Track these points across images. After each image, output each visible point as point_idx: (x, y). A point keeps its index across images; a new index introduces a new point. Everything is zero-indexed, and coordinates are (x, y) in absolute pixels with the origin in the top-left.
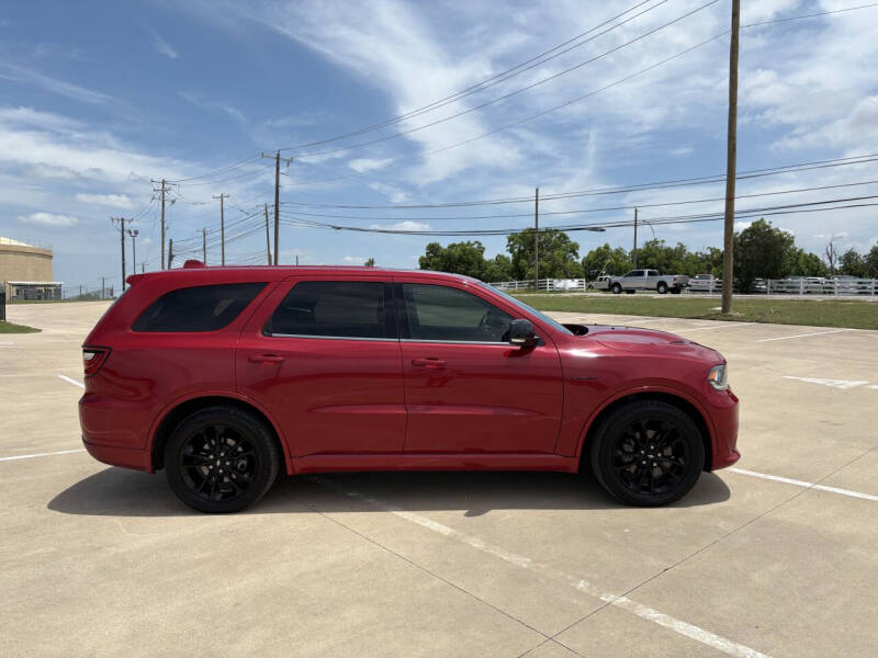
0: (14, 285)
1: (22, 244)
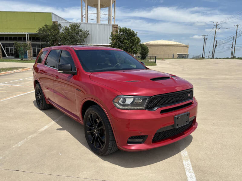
0: (178, 54)
1: (182, 44)
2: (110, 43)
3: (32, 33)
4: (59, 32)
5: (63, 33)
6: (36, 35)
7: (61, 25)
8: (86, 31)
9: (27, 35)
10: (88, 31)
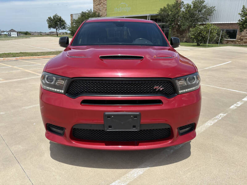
2: (239, 21)
3: (153, 14)
4: (179, 11)
5: (183, 11)
6: (157, 16)
7: (183, 3)
8: (211, 8)
9: (149, 16)
10: (214, 7)
